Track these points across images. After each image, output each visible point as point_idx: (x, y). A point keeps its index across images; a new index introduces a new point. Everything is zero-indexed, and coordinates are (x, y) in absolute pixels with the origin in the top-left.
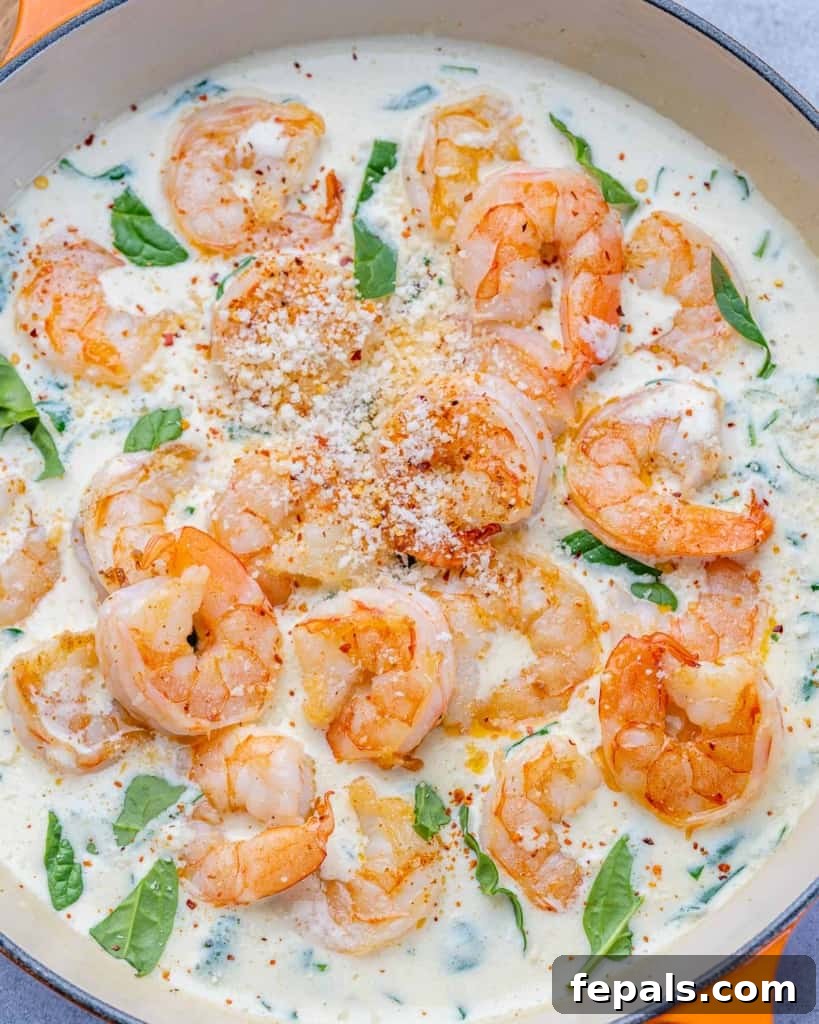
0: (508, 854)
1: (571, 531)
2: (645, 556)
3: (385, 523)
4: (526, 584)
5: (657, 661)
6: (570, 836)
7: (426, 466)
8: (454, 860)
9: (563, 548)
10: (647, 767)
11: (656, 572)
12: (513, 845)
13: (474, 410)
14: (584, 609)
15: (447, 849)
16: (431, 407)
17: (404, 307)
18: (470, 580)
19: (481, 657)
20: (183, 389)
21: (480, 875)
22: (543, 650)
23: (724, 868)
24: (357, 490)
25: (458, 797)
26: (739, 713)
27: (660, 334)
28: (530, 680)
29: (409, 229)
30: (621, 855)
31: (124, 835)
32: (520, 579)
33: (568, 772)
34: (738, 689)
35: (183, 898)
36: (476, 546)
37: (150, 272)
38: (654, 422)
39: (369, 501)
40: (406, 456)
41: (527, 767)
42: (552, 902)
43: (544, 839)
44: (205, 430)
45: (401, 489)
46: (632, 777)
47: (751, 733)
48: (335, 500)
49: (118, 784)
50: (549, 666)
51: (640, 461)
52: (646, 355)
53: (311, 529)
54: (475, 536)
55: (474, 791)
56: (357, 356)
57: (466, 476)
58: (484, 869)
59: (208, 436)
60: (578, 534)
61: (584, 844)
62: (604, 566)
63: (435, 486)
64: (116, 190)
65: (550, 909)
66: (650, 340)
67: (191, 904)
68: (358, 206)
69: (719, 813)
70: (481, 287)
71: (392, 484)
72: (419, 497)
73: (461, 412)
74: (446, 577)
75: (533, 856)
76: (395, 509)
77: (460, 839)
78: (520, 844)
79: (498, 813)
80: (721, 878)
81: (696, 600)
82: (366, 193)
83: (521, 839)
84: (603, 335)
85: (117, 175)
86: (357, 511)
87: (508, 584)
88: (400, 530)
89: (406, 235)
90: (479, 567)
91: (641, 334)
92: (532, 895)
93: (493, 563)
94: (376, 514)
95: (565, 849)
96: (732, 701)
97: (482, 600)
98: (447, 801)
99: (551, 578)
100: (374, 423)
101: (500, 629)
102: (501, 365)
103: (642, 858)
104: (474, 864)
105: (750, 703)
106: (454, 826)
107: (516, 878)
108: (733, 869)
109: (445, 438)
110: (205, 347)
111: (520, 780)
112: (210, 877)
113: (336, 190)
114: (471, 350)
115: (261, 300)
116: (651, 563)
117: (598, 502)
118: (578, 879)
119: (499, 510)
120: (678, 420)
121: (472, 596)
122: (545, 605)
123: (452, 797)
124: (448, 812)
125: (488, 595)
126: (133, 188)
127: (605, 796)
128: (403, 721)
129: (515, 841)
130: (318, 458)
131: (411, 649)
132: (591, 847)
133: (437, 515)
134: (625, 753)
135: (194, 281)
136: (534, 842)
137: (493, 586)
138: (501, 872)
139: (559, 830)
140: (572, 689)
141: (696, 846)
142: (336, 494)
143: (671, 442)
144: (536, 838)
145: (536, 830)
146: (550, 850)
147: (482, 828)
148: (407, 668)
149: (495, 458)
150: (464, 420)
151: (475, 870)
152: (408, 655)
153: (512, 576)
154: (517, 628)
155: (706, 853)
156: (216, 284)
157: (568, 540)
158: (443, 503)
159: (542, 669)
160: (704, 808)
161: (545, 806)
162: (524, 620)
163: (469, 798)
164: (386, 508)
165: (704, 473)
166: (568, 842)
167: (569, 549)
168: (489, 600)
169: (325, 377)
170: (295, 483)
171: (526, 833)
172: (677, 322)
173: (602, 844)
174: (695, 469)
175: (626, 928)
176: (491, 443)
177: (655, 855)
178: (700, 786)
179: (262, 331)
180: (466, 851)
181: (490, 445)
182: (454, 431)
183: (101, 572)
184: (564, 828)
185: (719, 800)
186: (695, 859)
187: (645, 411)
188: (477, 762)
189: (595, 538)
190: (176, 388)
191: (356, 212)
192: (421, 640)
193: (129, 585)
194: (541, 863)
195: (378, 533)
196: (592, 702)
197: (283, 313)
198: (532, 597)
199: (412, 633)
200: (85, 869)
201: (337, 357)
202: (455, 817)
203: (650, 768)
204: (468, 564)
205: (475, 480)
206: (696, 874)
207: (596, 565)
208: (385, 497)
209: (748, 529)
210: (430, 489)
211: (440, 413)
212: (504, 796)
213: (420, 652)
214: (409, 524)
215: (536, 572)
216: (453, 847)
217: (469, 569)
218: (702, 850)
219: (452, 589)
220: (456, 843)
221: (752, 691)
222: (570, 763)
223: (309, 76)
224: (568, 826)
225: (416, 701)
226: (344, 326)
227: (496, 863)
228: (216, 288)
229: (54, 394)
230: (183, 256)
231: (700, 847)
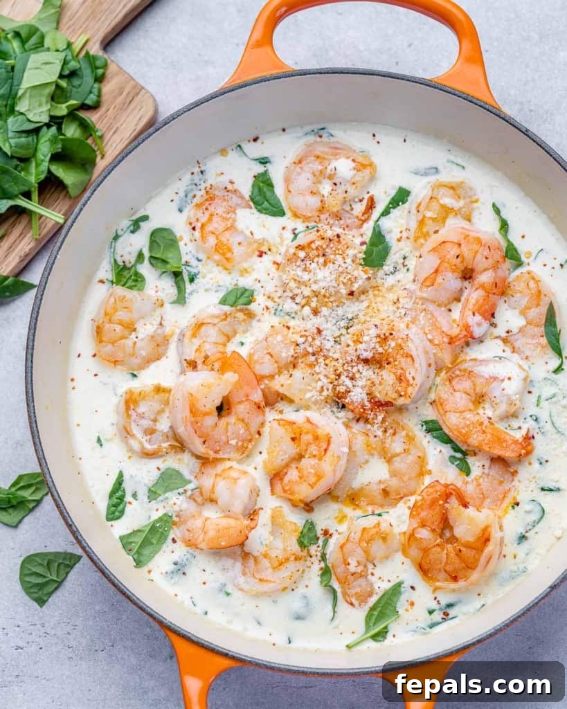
0: (340, 569)
1: (429, 418)
2: (462, 444)
3: (336, 383)
4: (396, 438)
5: (447, 498)
6: (375, 572)
7: (366, 361)
8: (312, 563)
9: (422, 426)
10: (424, 550)
11: (465, 454)
12: (344, 566)
13: (400, 341)
14: (422, 460)
15: (311, 557)
16: (378, 332)
17: (385, 277)
18: (369, 426)
19: (361, 467)
20: (259, 281)
21: (322, 575)
22: (394, 474)
23: (446, 614)
24: (327, 362)
25: (326, 533)
26: (479, 539)
27: (511, 333)
28: (382, 486)
29: (401, 237)
30: (396, 590)
31: (153, 494)
32: (394, 434)
33: (384, 539)
34: (482, 526)
35: (171, 536)
36: (378, 410)
37: (263, 217)
38: (491, 377)
39: (332, 369)
40: (358, 353)
41: (364, 529)
42: (354, 601)
43: (360, 569)
44: (263, 306)
45: (350, 368)
46: (414, 552)
47: (482, 551)
48: (315, 363)
49: (158, 469)
50: (394, 483)
51: (476, 394)
52: (499, 342)
53: (297, 374)
54: (379, 405)
55: (335, 532)
56: (351, 293)
57: (385, 373)
58: (326, 572)
59: (263, 309)
60: (432, 421)
61: (380, 578)
62: (439, 442)
63: (367, 373)
64: (260, 169)
65: (352, 604)
66: (504, 335)
67: (174, 541)
68: (379, 218)
69: (453, 585)
70: (425, 280)
71: (346, 365)
72: (357, 376)
73: (393, 340)
74: (358, 421)
75: (352, 575)
76: (343, 378)
77: (319, 554)
78: (347, 566)
79: (342, 547)
80: (443, 619)
81: (480, 475)
82: (386, 212)
83: (349, 564)
84: (479, 325)
85: (264, 161)
86: (324, 372)
87: (388, 434)
88: (342, 389)
89: (399, 240)
90: (376, 421)
91: (501, 331)
92: (345, 594)
93: (384, 421)
94: (333, 377)
95: (370, 577)
96: (478, 531)
97: (372, 438)
98: (319, 533)
99: (410, 439)
100: (349, 331)
101: (376, 457)
102: (423, 322)
103: (406, 595)
104: (321, 569)
105: (486, 536)
106: (318, 547)
107: (340, 583)
108: (450, 616)
109: (380, 350)
110: (278, 264)
111: (359, 534)
112: (188, 530)
113: (371, 205)
114: (411, 310)
115: (313, 249)
116: (464, 449)
117: (447, 408)
118: (370, 595)
119: (395, 395)
120: (503, 380)
121: (367, 435)
122: (403, 451)
123: (322, 532)
124: (318, 539)
125: (375, 436)
126: (269, 171)
127: (399, 557)
128: (310, 485)
129: (346, 565)
130: (314, 339)
131: (326, 450)
132: (383, 581)
133: (363, 387)
134: (416, 539)
135: (284, 228)
136: (355, 568)
137: (379, 433)
138: (333, 577)
139: (370, 566)
140: (402, 498)
141: (435, 599)
142: (316, 360)
143: (495, 390)
144: (356, 566)
145: (358, 562)
146: (362, 575)
147: (331, 552)
148: (320, 459)
149: (402, 369)
150: (393, 344)
151: (321, 572)
152: (323, 453)
153: (391, 431)
154: (385, 458)
155: (440, 604)
156: (294, 233)
157: (426, 422)
158: (369, 382)
159: (390, 483)
160: (446, 580)
161: (366, 552)
162: (389, 455)
163: (331, 535)
164: (339, 376)
165: (507, 412)
166: (372, 574)
167: (424, 428)
168: (375, 439)
169: (332, 299)
170: (298, 347)
171: (353, 563)
172: (521, 330)
173: (389, 581)
174: (503, 408)
175: (386, 627)
176: (403, 360)
177: (414, 596)
178: (448, 568)
179: (308, 265)
180: (320, 561)
181: (403, 362)
182: (386, 348)
183: (186, 360)
184: (372, 566)
185: (455, 579)
186: (434, 605)
187: (486, 371)
188: (342, 519)
189: (440, 426)
190: (256, 280)
191: (377, 221)
192: (332, 446)
193: (197, 371)
194: (355, 580)
195: (330, 386)
196: (409, 508)
197: (321, 260)
198: (397, 446)
199: (329, 443)
200: (128, 505)
201: (342, 291)
202: (320, 542)
203: (426, 551)
204: (370, 417)
205: (388, 376)
206: (431, 612)
207: (435, 440)
208: (341, 369)
209: (517, 448)
210: (364, 373)
211: (382, 336)
212: (348, 540)
213: (329, 453)
214: (348, 387)
215: (404, 433)
216: (314, 557)
217: (370, 420)
218: (438, 601)
219: (358, 427)
220: (316, 556)
221: (489, 529)
222: (387, 535)
223: (378, 142)
224: (375, 566)
225: (319, 477)
226: (350, 276)
227: (332, 572)
228: (293, 236)
229: (194, 262)
230: (282, 214)
231: (437, 599)
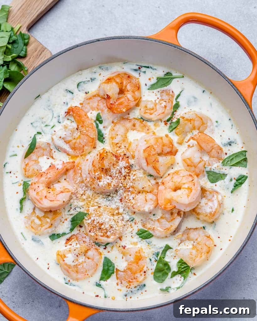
1: (100, 143)
2: (94, 125)
3: (128, 175)
4: (117, 142)
8: (178, 115)
9: (104, 142)
11: (95, 122)
12: (167, 106)
16: (99, 183)
17: (81, 207)
18: (125, 152)
20: (132, 236)
22: (127, 130)
23: (139, 68)
24: (125, 185)
26: (111, 82)
27: (48, 157)
29: (65, 220)
30: (153, 87)
31: (225, 175)
35: (226, 156)
36: (118, 155)
37: (113, 262)
38: (67, 143)
39: (126, 181)
40: (112, 180)
42: (171, 93)
44: (136, 225)
45: (119, 177)
46: (137, 94)
47: (113, 78)
48: (131, 187)
49: (216, 185)
52: (54, 157)
53: (140, 187)
55: (163, 122)
57: (107, 166)
59: (137, 224)
60: (100, 141)
61: (156, 95)
64: (102, 283)
65: (173, 92)
66: (50, 159)
67: (226, 154)
68: (68, 234)
71: (119, 179)
72: (118, 172)
74: (128, 157)
75: (166, 101)
76: (124, 174)
77: (174, 117)
80: (142, 67)
82: (64, 234)
83: (165, 106)
85: (99, 285)
86: (130, 181)
87: (120, 145)
88: (127, 170)
89: (66, 220)
92: (173, 96)
94: (127, 178)
95: (160, 98)
96: (110, 84)
97: (127, 147)
99: (112, 138)
100: (109, 194)
101: (129, 140)
102: (79, 179)
103: (150, 83)
104: (176, 111)
105: (108, 81)
106: (172, 120)
107: (172, 101)
108: (139, 66)
109: (103, 176)
110: (120, 239)
112: (219, 153)
114: (80, 187)
115: (103, 233)
118: (163, 91)
119: (109, 154)
121: (128, 149)
123: (167, 125)
124: (170, 124)
125: (125, 147)
126: (99, 279)
127: (144, 99)
130: (125, 197)
131: (148, 148)
132: (155, 94)
133: (118, 166)
135: (109, 252)
137: (123, 147)
139: (157, 101)
140: (130, 120)
142: (129, 188)
144: (162, 103)
146: (162, 100)
147: (168, 115)
149: (99, 162)
153: (118, 145)
154: (126, 137)
155: (139, 73)
156: (106, 247)
157: (102, 142)
158: (115, 167)
159: (130, 127)
161: (155, 106)
163: (165, 122)
166: (158, 98)
167: (104, 140)
169: (108, 210)
170: (134, 197)
171: (163, 105)
172: (43, 155)
173: (153, 92)
175: (164, 76)
176: (97, 166)
177: (147, 82)
178: (129, 81)
179: (109, 228)
180: (175, 115)
182: (100, 175)
183: (181, 217)
186: (142, 74)
189: (98, 137)
190: (133, 238)
191: (69, 233)
194: (166, 99)
195: (130, 174)
196: (129, 114)
198: (119, 139)
200: (236, 178)
201: (102, 210)
203: (133, 92)
206: (145, 72)
207: (103, 133)
208: (123, 178)
210: (114, 171)
211: (99, 180)
213: (148, 145)
214: (124, 170)
215: (113, 141)
216: (176, 117)
217: (123, 154)
219: (129, 154)
221: (105, 82)
222: (144, 107)
223: (48, 264)
224: (155, 101)
226: (96, 213)
227: (173, 106)
228: (107, 246)
229: (153, 260)
230: (106, 258)
231: (139, 75)
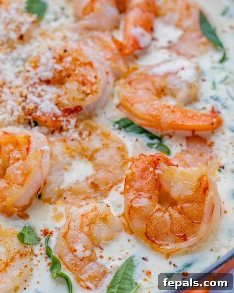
1: (118, 119)
2: (155, 130)
4: (93, 136)
5: (156, 166)
6: (103, 254)
7: (48, 81)
8: (39, 261)
9: (114, 125)
10: (147, 218)
11: (160, 139)
12: (71, 254)
13: (75, 55)
14: (122, 149)
15: (36, 256)
16: (53, 54)
18: (64, 133)
19: (66, 169)
21: (52, 269)
22: (97, 167)
24: (12, 90)
25: (46, 233)
26: (197, 190)
27: (172, 43)
28: (90, 181)
30: (129, 264)
32: (90, 134)
33: (104, 219)
36: (69, 116)
38: (165, 74)
39: (18, 94)
40: (39, 75)
41: (82, 215)
42: (89, 284)
43: (88, 253)
46: (138, 224)
47: (203, 202)
50: (101, 175)
51: (156, 90)
52: (165, 51)
54: (69, 112)
55: (54, 230)
56: (21, 38)
57: (68, 85)
58: (54, 264)
60: (123, 120)
61: (110, 258)
65: (88, 288)
66: (167, 45)
69: (184, 245)
70: (85, 9)
71: (30, 88)
72: (42, 93)
73: (69, 55)
74: (53, 132)
75: (81, 260)
76: (30, 97)
77: (43, 252)
78: (75, 253)
79: (65, 236)
81: (180, 152)
83: (75, 251)
84: (143, 35)
86: (11, 98)
87: (84, 136)
88: (31, 106)
90: (69, 127)
92: (78, 280)
93: (76, 127)
94: (21, 99)
95: (99, 260)
96: (194, 183)
97: (69, 142)
98: (39, 234)
99: (106, 135)
101: (77, 157)
103: (140, 267)
104: (49, 264)
105: (204, 185)
106: (41, 246)
107: (71, 271)
109: (59, 68)
111: (78, 221)
116: (158, 134)
117: (133, 102)
118: (104, 274)
119: (82, 96)
120: (177, 73)
121: (64, 141)
122: (102, 146)
123: (42, 233)
124: (39, 240)
125: (72, 140)
128: (19, 184)
129: (72, 252)
131: (28, 149)
132: (114, 260)
133: (50, 100)
136: (83, 253)
137: (76, 135)
138: (63, 266)
139: (97, 251)
140: (111, 187)
141: (170, 263)
143: (172, 81)
144: (83, 251)
145: (84, 247)
146: (91, 259)
147: (55, 246)
148: (24, 159)
149: (83, 75)
150: (69, 59)
151: (49, 267)
152: (26, 151)
153: (86, 133)
154: (86, 157)
155: (176, 266)
157: (117, 122)
158: (54, 96)
159: (97, 176)
160: (176, 242)
161: (89, 235)
162: (90, 153)
163: (51, 233)
164: (26, 97)
165: (189, 96)
166: (101, 257)
167: (117, 126)
168: (72, 142)
169: (5, 46)
171: (79, 248)
173: (120, 259)
174: (183, 94)
177: (148, 266)
178: (175, 229)
180: (46, 258)
181: (81, 70)
182: (64, 65)
184: (100, 250)
185: (184, 238)
187: (161, 70)
188: (58, 217)
189: (131, 121)
192: (33, 145)
194: (85, 265)
195: (20, 108)
196: (121, 193)
198: (95, 143)
199: (29, 142)
201: (12, 37)
202: (43, 241)
204: (64, 124)
205: (72, 86)
207: (130, 133)
208: (26, 92)
209: (209, 119)
210: (49, 91)
211: (58, 57)
212: (69, 228)
213: (32, 152)
214: (36, 103)
215: (98, 132)
216: (40, 256)
217: (64, 127)
218: (174, 265)
219: (55, 138)
220: (41, 254)
221: (205, 178)
222: (106, 215)
224: (102, 249)
226: (17, 23)
227: (60, 261)
231: (173, 263)
